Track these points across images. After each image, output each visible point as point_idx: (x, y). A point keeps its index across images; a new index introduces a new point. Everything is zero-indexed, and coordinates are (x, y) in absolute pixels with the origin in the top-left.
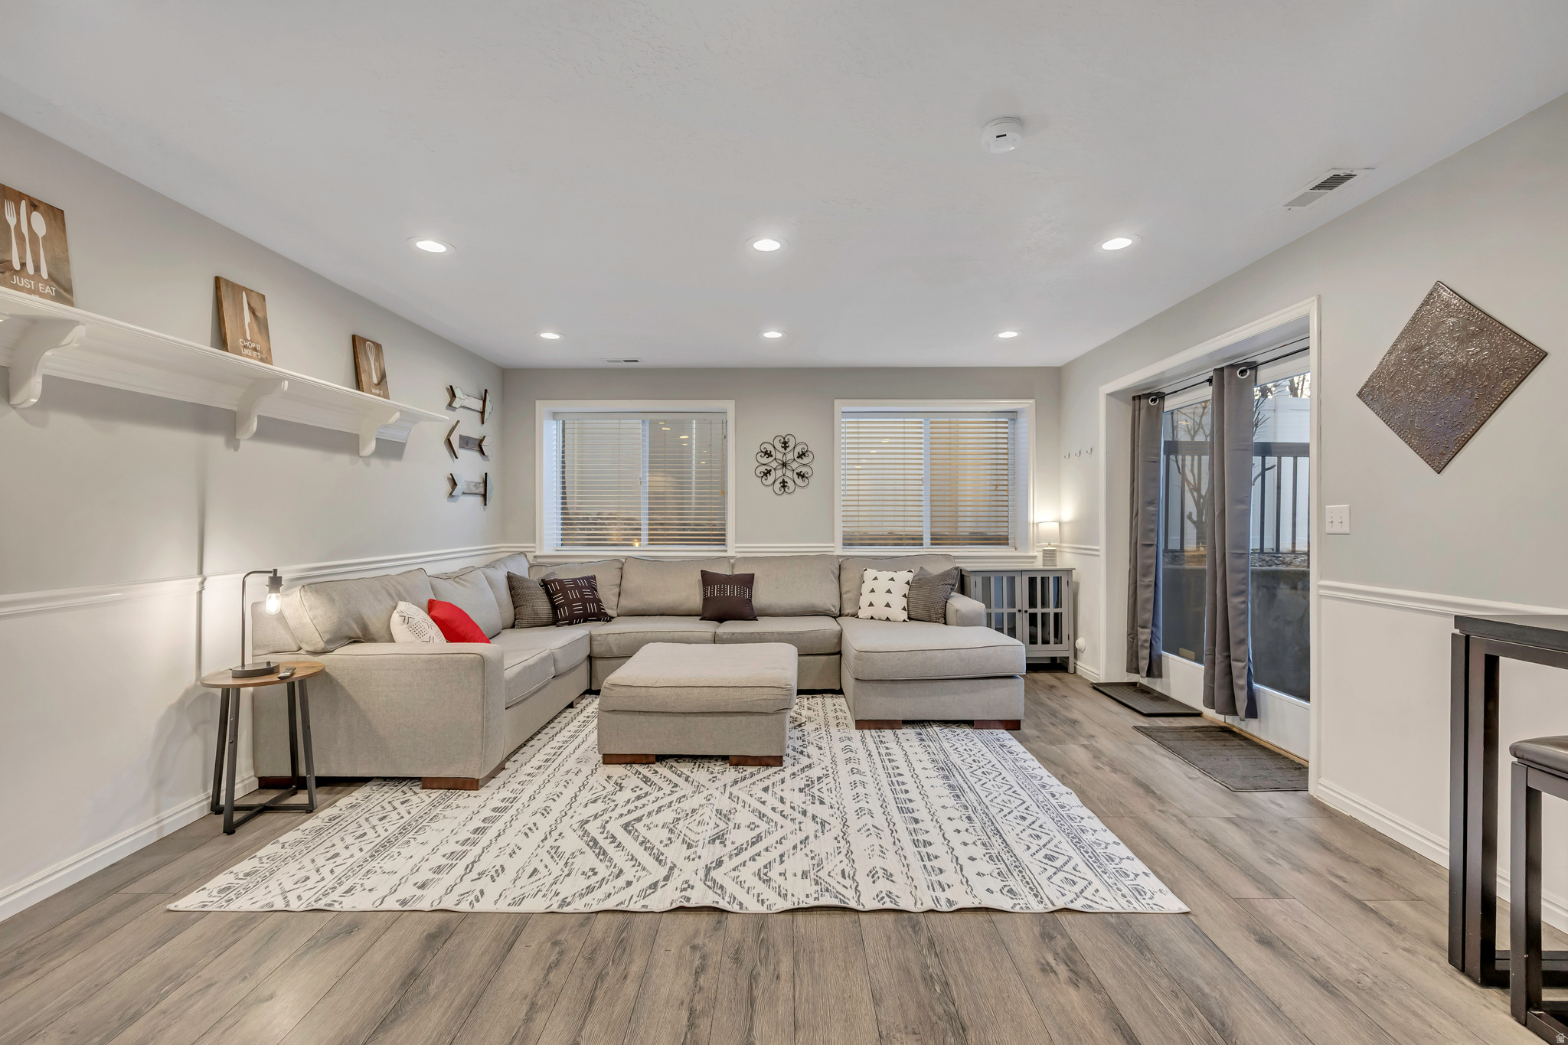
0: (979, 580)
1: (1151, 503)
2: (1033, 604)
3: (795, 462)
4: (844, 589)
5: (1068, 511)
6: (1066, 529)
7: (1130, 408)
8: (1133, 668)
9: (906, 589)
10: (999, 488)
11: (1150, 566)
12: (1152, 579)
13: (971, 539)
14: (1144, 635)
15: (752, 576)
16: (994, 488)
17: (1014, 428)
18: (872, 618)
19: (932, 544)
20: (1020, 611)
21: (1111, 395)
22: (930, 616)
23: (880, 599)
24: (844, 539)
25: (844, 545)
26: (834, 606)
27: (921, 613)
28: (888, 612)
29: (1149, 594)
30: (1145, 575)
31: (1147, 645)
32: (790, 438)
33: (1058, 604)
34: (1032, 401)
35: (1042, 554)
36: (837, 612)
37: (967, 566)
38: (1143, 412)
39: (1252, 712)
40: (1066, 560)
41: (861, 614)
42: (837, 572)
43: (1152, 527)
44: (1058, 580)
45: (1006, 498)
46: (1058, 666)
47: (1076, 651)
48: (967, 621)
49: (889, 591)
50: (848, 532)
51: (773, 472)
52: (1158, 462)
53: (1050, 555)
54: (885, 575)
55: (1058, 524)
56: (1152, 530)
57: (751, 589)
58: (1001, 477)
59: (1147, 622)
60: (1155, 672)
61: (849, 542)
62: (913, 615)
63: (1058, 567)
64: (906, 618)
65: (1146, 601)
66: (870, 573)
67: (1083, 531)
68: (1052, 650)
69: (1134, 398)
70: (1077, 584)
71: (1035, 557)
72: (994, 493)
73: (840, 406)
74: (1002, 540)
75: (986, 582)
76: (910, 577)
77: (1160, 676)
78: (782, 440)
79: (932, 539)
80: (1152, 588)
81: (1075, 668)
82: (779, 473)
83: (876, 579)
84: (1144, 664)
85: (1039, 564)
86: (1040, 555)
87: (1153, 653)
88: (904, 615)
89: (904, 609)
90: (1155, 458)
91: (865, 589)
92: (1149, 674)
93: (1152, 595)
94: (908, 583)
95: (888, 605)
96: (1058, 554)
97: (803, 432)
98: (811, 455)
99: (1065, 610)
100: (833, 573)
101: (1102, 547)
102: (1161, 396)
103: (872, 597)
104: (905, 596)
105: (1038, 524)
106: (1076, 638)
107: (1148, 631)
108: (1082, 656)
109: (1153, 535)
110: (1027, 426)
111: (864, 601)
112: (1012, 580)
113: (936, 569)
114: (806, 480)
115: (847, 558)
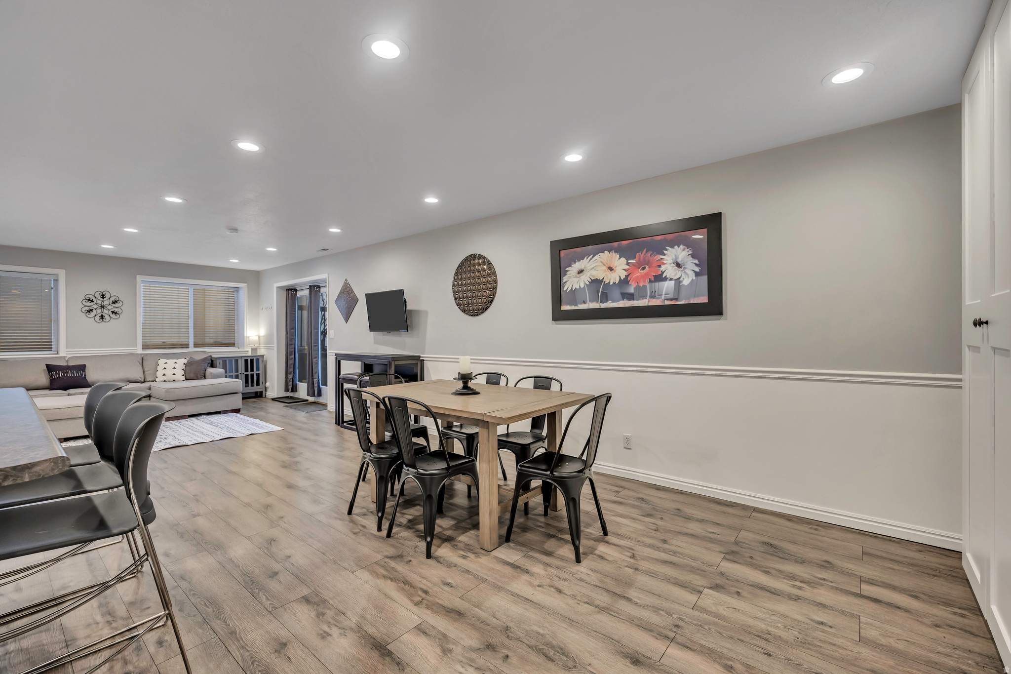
0: (221, 362)
1: (292, 329)
2: (246, 370)
3: (110, 306)
4: (146, 370)
5: (263, 332)
6: (262, 340)
7: (286, 293)
8: (287, 390)
9: (184, 367)
10: (230, 321)
11: (292, 352)
12: (293, 356)
13: (214, 344)
14: (290, 377)
15: (85, 366)
16: (227, 321)
17: (237, 295)
18: (165, 381)
19: (194, 347)
20: (240, 374)
21: (278, 288)
22: (197, 377)
23: (169, 372)
24: (143, 346)
25: (143, 349)
26: (140, 378)
27: (192, 376)
28: (174, 377)
29: (292, 362)
30: (291, 355)
31: (291, 380)
32: (107, 293)
33: (258, 369)
34: (246, 284)
35: (251, 350)
36: (143, 380)
37: (214, 356)
38: (290, 295)
39: (320, 394)
40: (261, 352)
41: (157, 380)
42: (141, 362)
43: (293, 337)
44: (258, 360)
45: (233, 326)
46: (259, 395)
47: (266, 388)
48: (215, 376)
49: (174, 368)
50: (145, 342)
51: (94, 311)
52: (295, 314)
53: (254, 350)
54: (171, 362)
55: (258, 337)
56: (293, 339)
57: (85, 372)
58: (231, 316)
59: (291, 372)
60: (295, 390)
61: (145, 347)
62: (188, 378)
63: (258, 354)
64: (184, 379)
65: (291, 364)
66: (162, 362)
67: (268, 339)
68: (256, 389)
69: (287, 289)
70: (266, 361)
71: (248, 351)
72: (228, 323)
73: (139, 278)
74: (233, 345)
75: (224, 362)
76: (185, 361)
77: (296, 391)
78: (101, 294)
79: (194, 345)
80: (293, 360)
81: (266, 395)
82: (99, 311)
83: (166, 363)
84: (290, 387)
85: (250, 354)
86: (250, 350)
87: (294, 383)
88: (183, 378)
89: (183, 375)
90: (294, 313)
91: (160, 368)
92: (292, 391)
93: (293, 362)
94: (185, 364)
95: (174, 374)
96: (258, 350)
97: (114, 290)
98: (121, 303)
99: (261, 372)
100: (139, 362)
101: (275, 345)
102: (296, 290)
103: (165, 372)
104: (183, 370)
105: (249, 337)
106: (266, 383)
107: (292, 375)
108: (268, 390)
109: (293, 340)
110: (243, 296)
111: (159, 374)
112: (237, 361)
113: (198, 357)
114: (118, 316)
115: (147, 354)
